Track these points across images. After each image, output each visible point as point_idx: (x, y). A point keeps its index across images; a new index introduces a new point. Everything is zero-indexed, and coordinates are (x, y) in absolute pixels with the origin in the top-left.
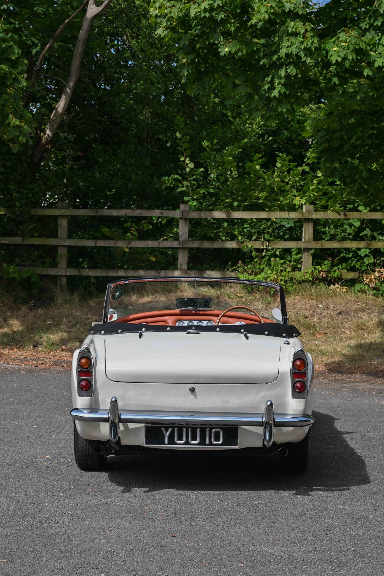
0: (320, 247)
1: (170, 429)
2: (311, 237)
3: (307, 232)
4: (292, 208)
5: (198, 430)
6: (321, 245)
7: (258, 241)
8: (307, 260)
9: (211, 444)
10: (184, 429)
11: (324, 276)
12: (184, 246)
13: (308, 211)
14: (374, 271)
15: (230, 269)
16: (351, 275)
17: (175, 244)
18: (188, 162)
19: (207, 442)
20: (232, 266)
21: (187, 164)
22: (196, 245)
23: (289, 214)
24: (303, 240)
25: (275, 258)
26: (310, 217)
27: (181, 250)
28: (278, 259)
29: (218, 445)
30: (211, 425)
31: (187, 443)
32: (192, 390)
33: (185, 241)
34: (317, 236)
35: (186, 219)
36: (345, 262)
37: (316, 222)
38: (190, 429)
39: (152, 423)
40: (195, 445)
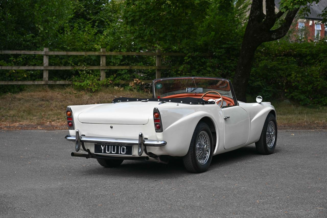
0: (109, 69)
1: (104, 146)
2: (105, 64)
3: (103, 61)
4: (95, 50)
5: (116, 147)
6: (110, 68)
7: (81, 66)
8: (103, 74)
9: (121, 154)
10: (110, 146)
11: (111, 83)
12: (47, 69)
13: (103, 52)
14: (134, 80)
15: (68, 80)
16: (123, 82)
17: (42, 68)
18: (40, 27)
19: (119, 153)
20: (69, 78)
21: (40, 28)
22: (52, 68)
23: (95, 53)
24: (101, 65)
25: (90, 74)
26: (104, 55)
27: (45, 71)
28: (91, 75)
29: (123, 154)
30: (121, 144)
31: (111, 153)
32: (112, 127)
33: (46, 67)
34: (108, 64)
35: (47, 55)
36: (120, 76)
37: (107, 57)
38: (112, 146)
39: (97, 143)
40: (114, 154)
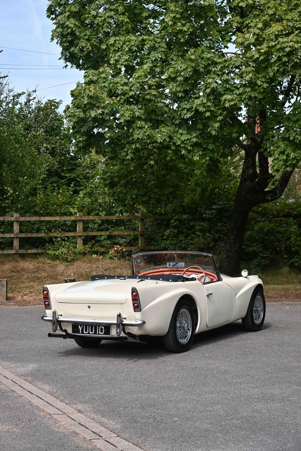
0: (87, 235)
1: (82, 326)
2: (82, 229)
3: (80, 227)
4: (71, 214)
5: (94, 327)
7: (55, 232)
8: (80, 241)
9: (99, 334)
10: (88, 326)
11: (89, 250)
12: (17, 236)
13: (80, 216)
14: (114, 247)
16: (102, 250)
17: (12, 235)
18: (10, 190)
19: (97, 333)
20: (42, 247)
22: (23, 235)
23: (70, 218)
24: (78, 231)
25: (65, 242)
26: (81, 219)
27: (15, 239)
28: (66, 242)
29: (101, 335)
30: (99, 324)
31: (89, 333)
32: (89, 307)
33: (17, 234)
34: (85, 229)
35: (17, 221)
36: (99, 242)
37: (84, 222)
38: (90, 326)
39: (75, 323)
40: (92, 334)
